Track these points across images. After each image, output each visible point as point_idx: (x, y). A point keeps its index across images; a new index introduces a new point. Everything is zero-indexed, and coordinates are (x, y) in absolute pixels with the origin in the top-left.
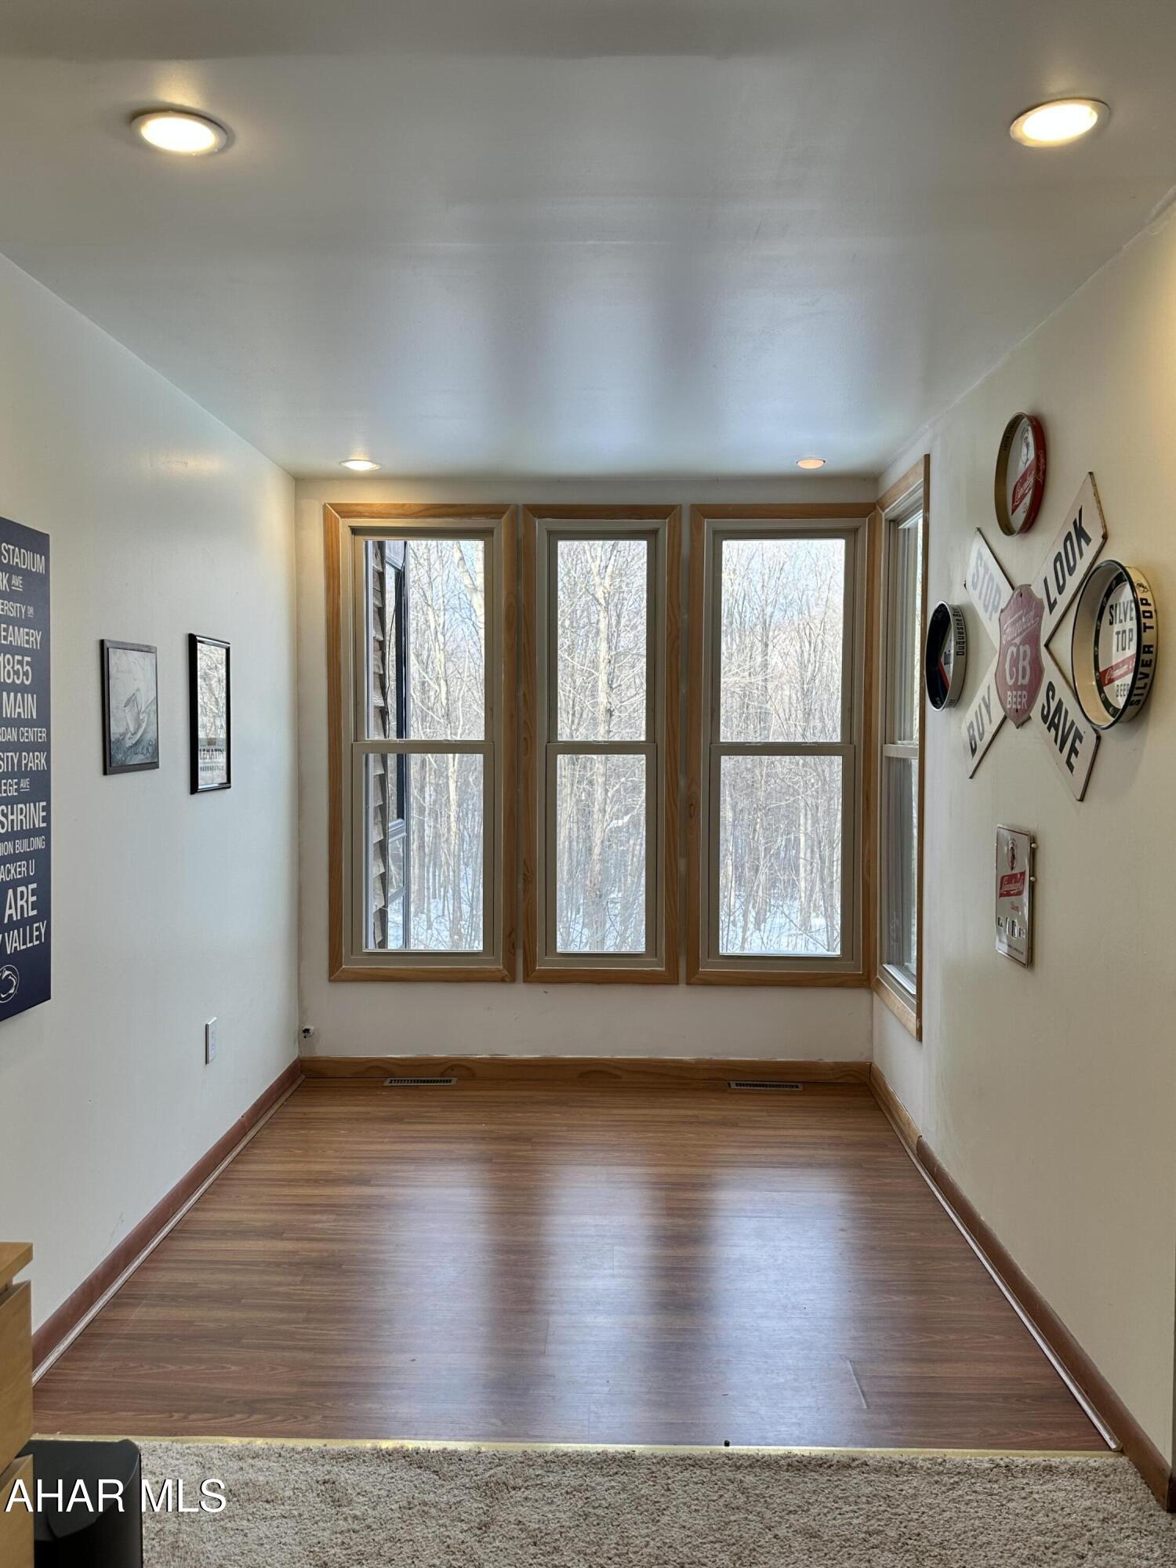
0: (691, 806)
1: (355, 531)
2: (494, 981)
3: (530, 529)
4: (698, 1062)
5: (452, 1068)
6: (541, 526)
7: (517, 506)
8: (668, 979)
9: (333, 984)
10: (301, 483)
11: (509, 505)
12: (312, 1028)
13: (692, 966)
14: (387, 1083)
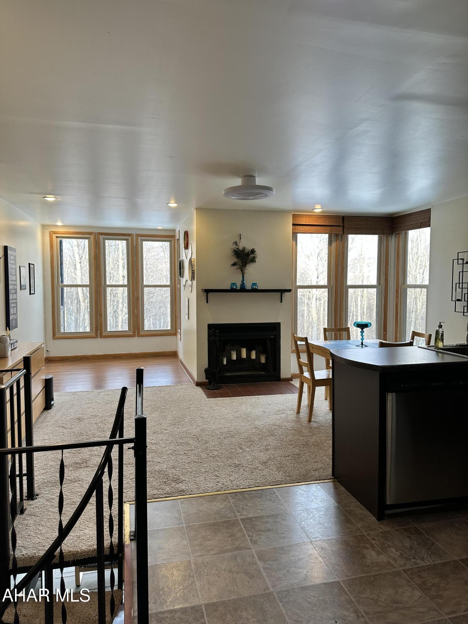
0: (138, 299)
1: (57, 237)
2: (93, 338)
3: (99, 238)
4: (140, 353)
5: (83, 357)
6: (101, 237)
7: (96, 233)
8: (133, 336)
9: (54, 340)
10: (44, 227)
11: (93, 233)
12: (49, 350)
13: (139, 333)
14: (68, 361)
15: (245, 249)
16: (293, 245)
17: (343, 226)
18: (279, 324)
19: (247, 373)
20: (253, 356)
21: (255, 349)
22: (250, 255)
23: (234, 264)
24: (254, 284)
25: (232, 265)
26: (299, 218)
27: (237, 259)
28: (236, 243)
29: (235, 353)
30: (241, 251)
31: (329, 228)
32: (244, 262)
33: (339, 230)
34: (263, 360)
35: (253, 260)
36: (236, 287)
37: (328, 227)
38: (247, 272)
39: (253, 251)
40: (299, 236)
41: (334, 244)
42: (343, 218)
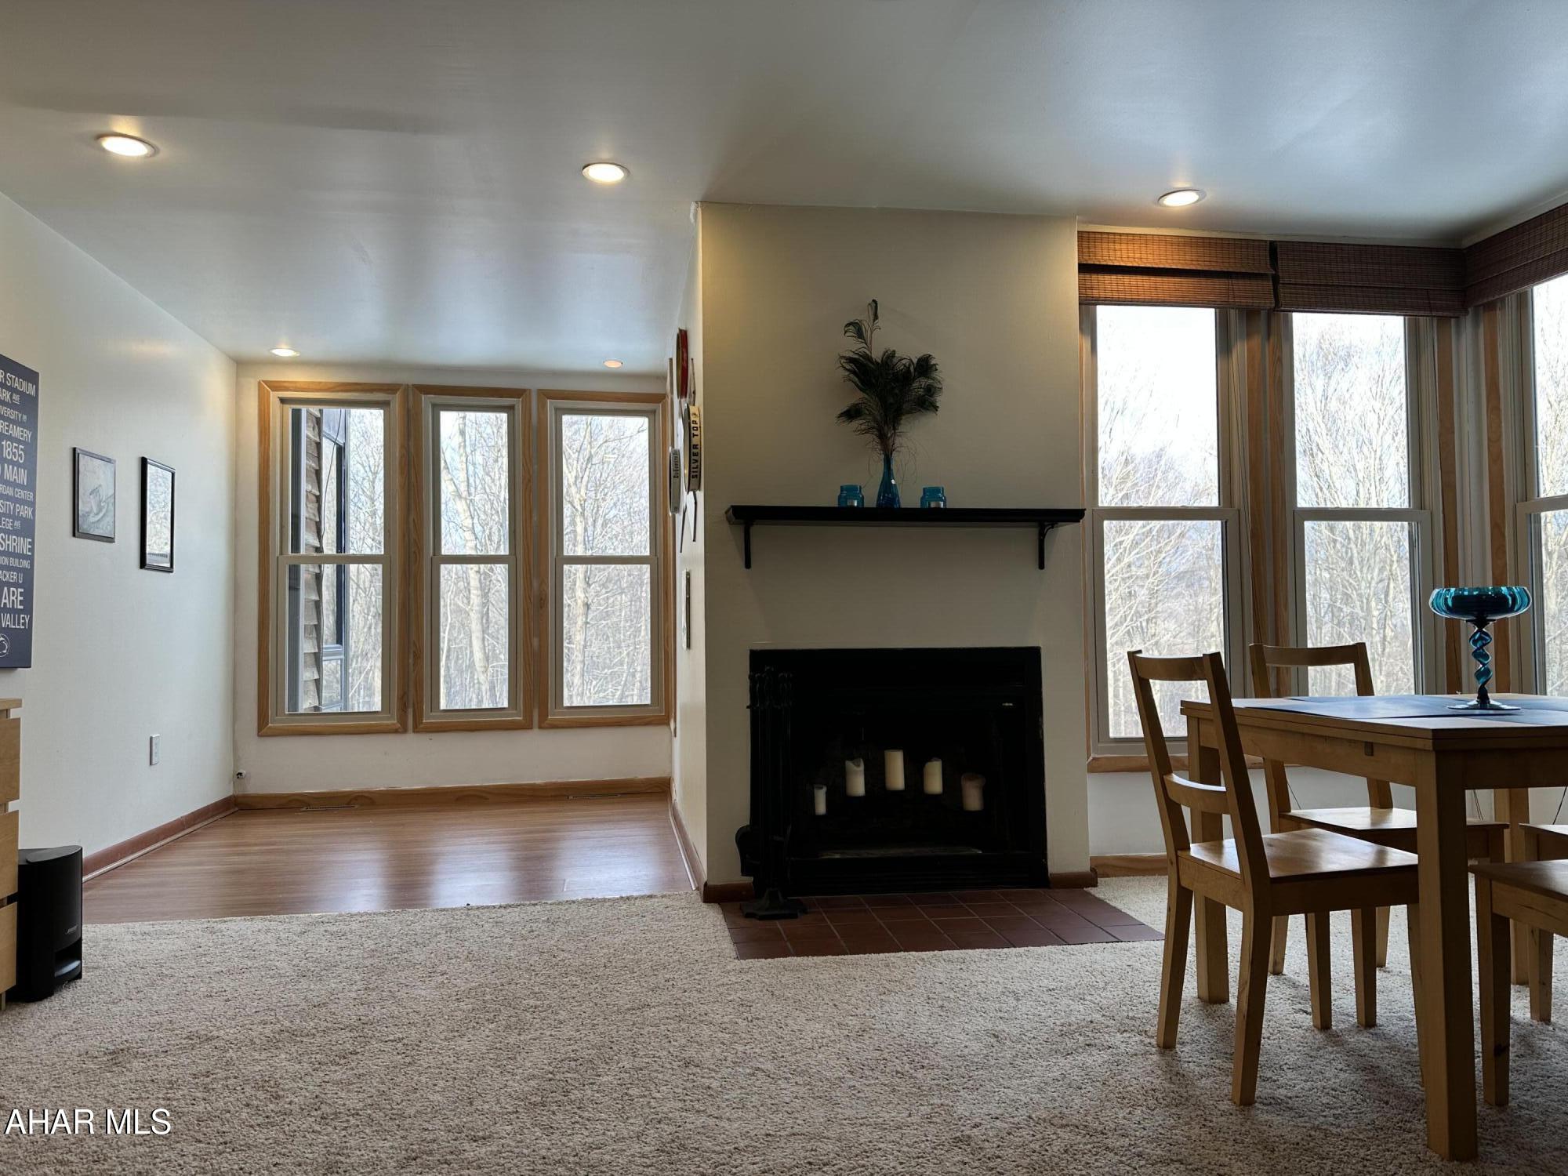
0: (542, 602)
1: (283, 401)
2: (390, 733)
3: (418, 403)
4: (546, 785)
5: (356, 798)
6: (426, 400)
7: (408, 386)
8: (525, 726)
9: (261, 739)
11: (400, 385)
12: (244, 772)
13: (544, 715)
14: (304, 809)
15: (895, 360)
16: (1081, 350)
17: (1276, 280)
18: (1033, 654)
19: (912, 850)
20: (934, 783)
21: (939, 756)
22: (914, 379)
23: (851, 414)
24: (932, 493)
25: (841, 415)
26: (1105, 245)
27: (862, 395)
28: (857, 329)
29: (862, 768)
30: (878, 363)
31: (1219, 284)
32: (891, 404)
33: (1258, 293)
34: (973, 799)
35: (926, 403)
36: (862, 500)
37: (1217, 281)
38: (901, 446)
39: (925, 366)
40: (1105, 314)
41: (1240, 350)
42: (1274, 249)
